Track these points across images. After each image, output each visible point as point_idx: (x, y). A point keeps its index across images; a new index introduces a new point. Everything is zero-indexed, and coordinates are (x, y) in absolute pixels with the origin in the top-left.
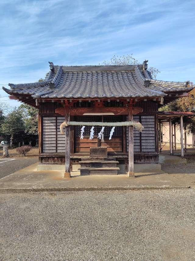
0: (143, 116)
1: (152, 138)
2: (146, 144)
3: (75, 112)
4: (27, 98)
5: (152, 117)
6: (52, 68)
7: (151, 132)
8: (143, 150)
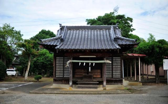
0: (114, 57)
1: (119, 70)
2: (116, 73)
3: (75, 55)
4: (49, 47)
5: (119, 58)
6: (61, 28)
7: (119, 66)
8: (113, 77)
